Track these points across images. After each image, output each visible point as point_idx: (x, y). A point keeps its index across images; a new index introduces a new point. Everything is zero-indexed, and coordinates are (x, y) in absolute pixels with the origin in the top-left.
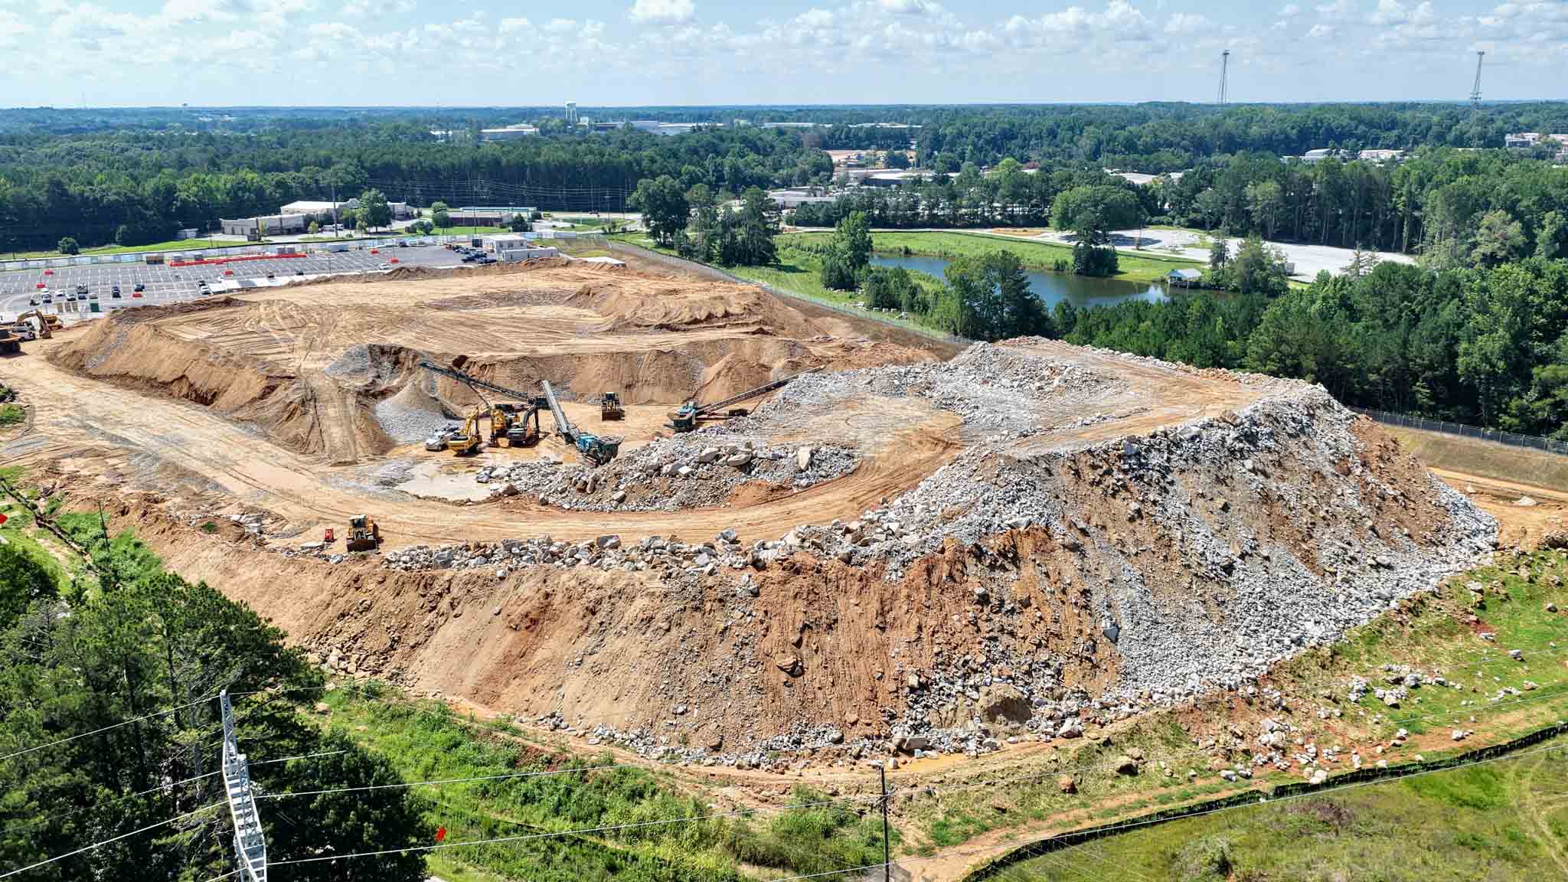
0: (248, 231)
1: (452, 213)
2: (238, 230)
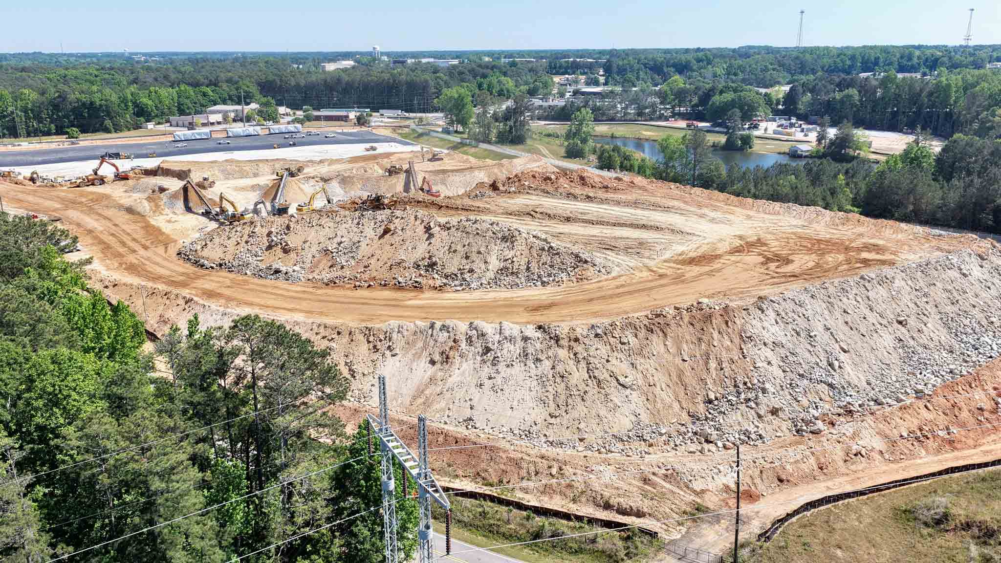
0: (186, 123)
1: (316, 113)
2: (180, 123)
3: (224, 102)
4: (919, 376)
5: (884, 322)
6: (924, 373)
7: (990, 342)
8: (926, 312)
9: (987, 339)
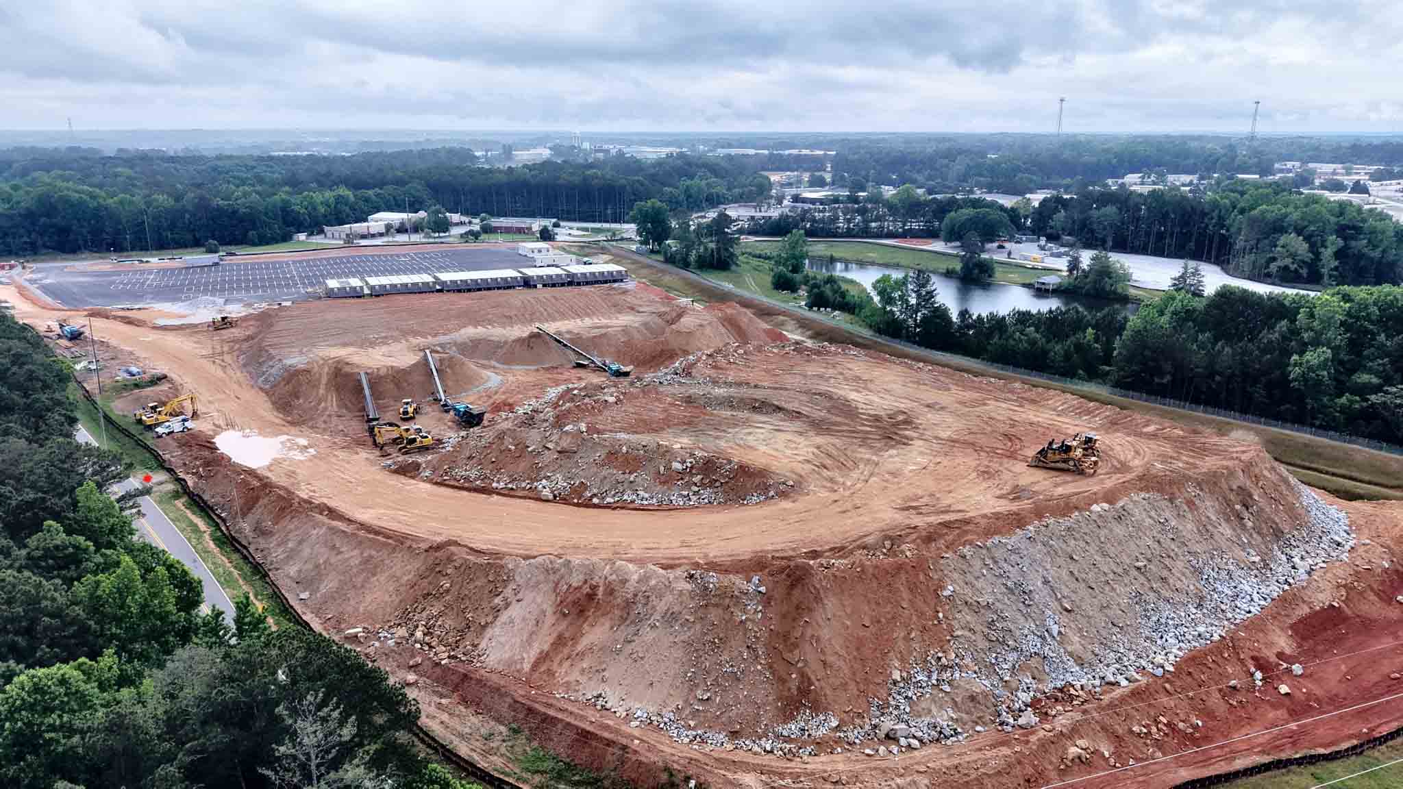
0: (344, 236)
1: (495, 223)
2: (337, 235)
3: (390, 209)
4: (1159, 642)
5: (1120, 570)
6: (1165, 636)
7: (1249, 590)
8: (1172, 554)
9: (1247, 588)
